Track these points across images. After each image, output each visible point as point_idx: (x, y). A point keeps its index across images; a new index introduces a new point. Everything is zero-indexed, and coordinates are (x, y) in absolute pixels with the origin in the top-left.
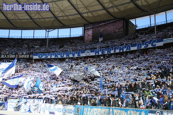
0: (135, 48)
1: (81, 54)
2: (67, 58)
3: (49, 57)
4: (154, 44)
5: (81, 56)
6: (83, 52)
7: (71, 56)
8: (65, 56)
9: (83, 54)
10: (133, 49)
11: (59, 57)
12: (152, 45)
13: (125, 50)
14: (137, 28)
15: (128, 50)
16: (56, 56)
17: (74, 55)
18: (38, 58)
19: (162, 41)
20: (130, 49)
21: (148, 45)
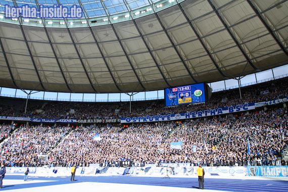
0: (227, 112)
1: (171, 118)
2: (156, 122)
3: (137, 121)
4: (246, 108)
5: (171, 119)
6: (173, 116)
7: (160, 119)
8: (154, 120)
9: (173, 117)
10: (224, 112)
11: (148, 120)
12: (244, 108)
13: (216, 113)
14: (213, 92)
15: (220, 114)
16: (144, 119)
17: (163, 119)
18: (126, 122)
19: (253, 104)
20: (221, 112)
21: (239, 109)
